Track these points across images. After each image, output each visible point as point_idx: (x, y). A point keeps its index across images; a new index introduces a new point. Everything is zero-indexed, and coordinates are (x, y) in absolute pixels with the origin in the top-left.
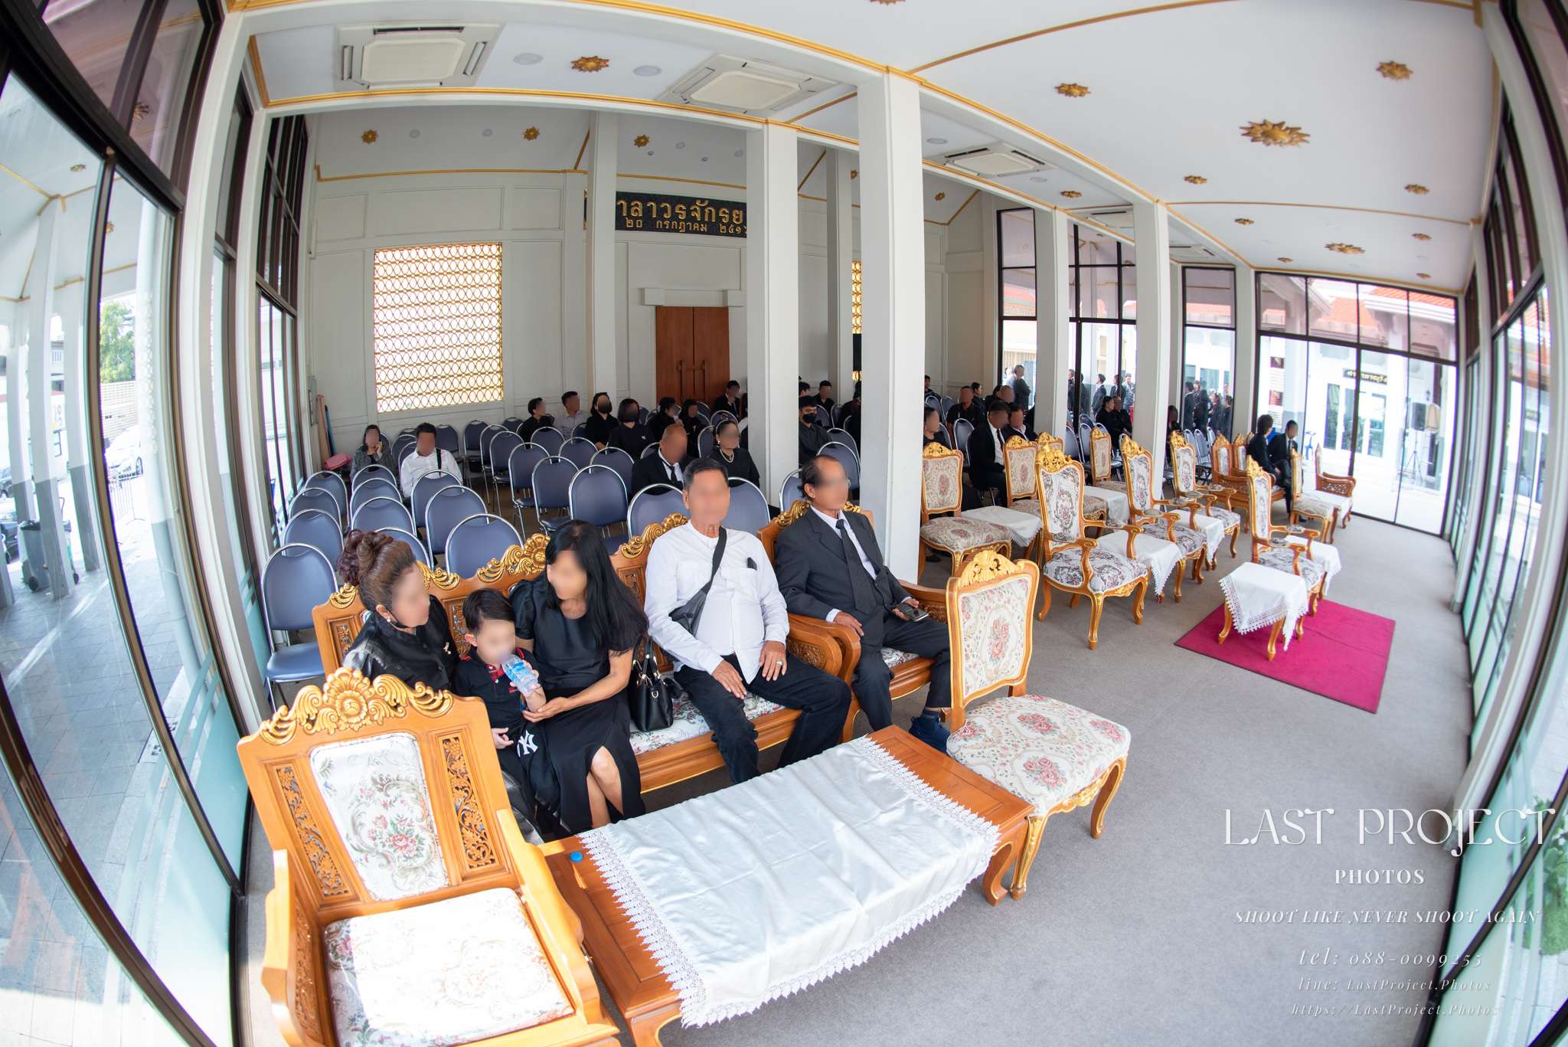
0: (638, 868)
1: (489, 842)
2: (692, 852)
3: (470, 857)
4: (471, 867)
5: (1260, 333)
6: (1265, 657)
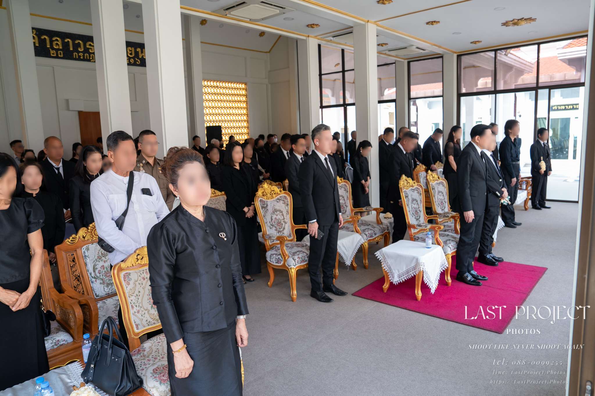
5: (460, 95)
6: (415, 298)
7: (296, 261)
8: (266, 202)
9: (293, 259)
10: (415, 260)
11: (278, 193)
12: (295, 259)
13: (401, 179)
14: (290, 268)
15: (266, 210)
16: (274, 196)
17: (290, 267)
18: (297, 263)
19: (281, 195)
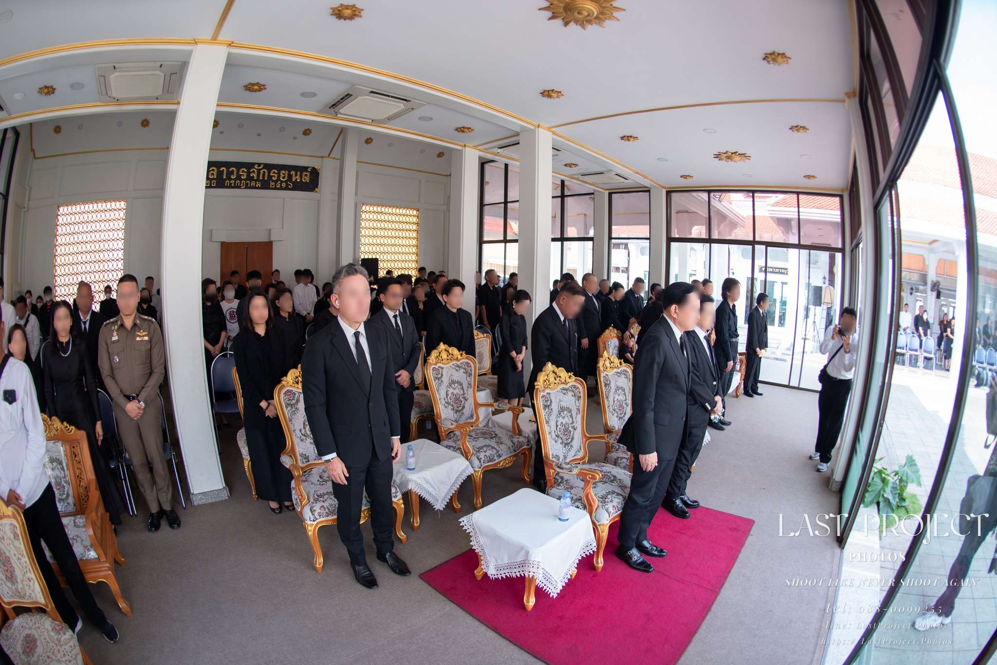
5: (670, 240)
8: (297, 395)
9: (311, 510)
10: (523, 553)
13: (543, 369)
15: (294, 409)
17: (307, 523)
18: (319, 517)
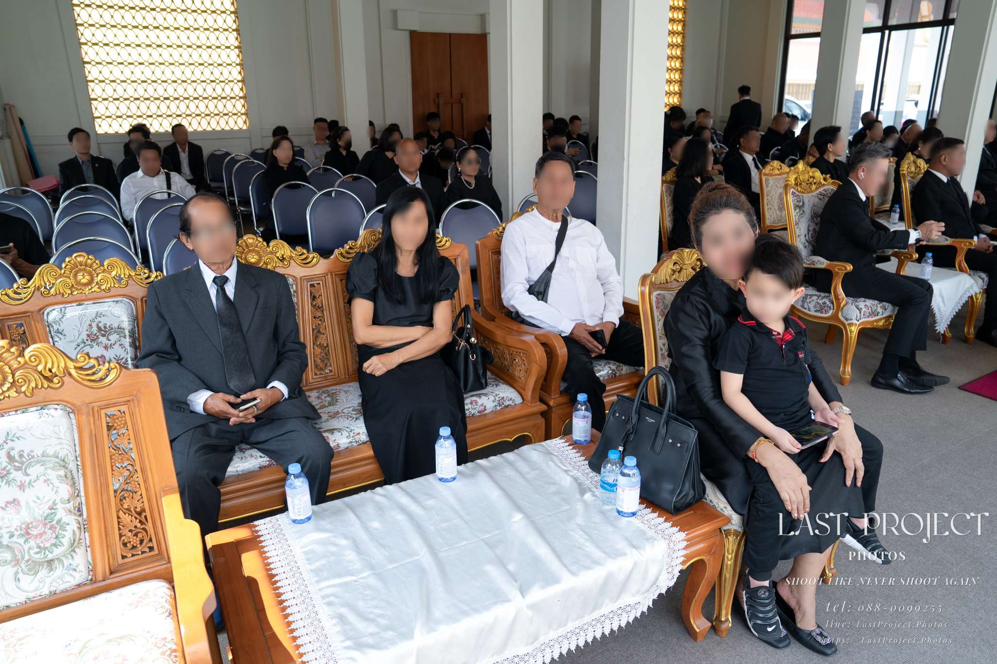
0: (306, 553)
1: (149, 526)
2: (364, 537)
3: (125, 545)
4: (123, 557)
7: (862, 313)
8: (801, 197)
9: (858, 308)
11: (820, 183)
12: (861, 309)
14: (849, 324)
15: (801, 212)
16: (814, 187)
17: (850, 322)
18: (862, 316)
19: (826, 187)
